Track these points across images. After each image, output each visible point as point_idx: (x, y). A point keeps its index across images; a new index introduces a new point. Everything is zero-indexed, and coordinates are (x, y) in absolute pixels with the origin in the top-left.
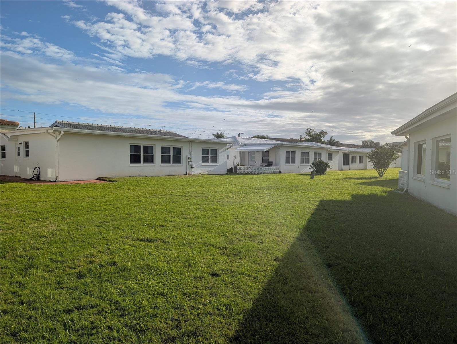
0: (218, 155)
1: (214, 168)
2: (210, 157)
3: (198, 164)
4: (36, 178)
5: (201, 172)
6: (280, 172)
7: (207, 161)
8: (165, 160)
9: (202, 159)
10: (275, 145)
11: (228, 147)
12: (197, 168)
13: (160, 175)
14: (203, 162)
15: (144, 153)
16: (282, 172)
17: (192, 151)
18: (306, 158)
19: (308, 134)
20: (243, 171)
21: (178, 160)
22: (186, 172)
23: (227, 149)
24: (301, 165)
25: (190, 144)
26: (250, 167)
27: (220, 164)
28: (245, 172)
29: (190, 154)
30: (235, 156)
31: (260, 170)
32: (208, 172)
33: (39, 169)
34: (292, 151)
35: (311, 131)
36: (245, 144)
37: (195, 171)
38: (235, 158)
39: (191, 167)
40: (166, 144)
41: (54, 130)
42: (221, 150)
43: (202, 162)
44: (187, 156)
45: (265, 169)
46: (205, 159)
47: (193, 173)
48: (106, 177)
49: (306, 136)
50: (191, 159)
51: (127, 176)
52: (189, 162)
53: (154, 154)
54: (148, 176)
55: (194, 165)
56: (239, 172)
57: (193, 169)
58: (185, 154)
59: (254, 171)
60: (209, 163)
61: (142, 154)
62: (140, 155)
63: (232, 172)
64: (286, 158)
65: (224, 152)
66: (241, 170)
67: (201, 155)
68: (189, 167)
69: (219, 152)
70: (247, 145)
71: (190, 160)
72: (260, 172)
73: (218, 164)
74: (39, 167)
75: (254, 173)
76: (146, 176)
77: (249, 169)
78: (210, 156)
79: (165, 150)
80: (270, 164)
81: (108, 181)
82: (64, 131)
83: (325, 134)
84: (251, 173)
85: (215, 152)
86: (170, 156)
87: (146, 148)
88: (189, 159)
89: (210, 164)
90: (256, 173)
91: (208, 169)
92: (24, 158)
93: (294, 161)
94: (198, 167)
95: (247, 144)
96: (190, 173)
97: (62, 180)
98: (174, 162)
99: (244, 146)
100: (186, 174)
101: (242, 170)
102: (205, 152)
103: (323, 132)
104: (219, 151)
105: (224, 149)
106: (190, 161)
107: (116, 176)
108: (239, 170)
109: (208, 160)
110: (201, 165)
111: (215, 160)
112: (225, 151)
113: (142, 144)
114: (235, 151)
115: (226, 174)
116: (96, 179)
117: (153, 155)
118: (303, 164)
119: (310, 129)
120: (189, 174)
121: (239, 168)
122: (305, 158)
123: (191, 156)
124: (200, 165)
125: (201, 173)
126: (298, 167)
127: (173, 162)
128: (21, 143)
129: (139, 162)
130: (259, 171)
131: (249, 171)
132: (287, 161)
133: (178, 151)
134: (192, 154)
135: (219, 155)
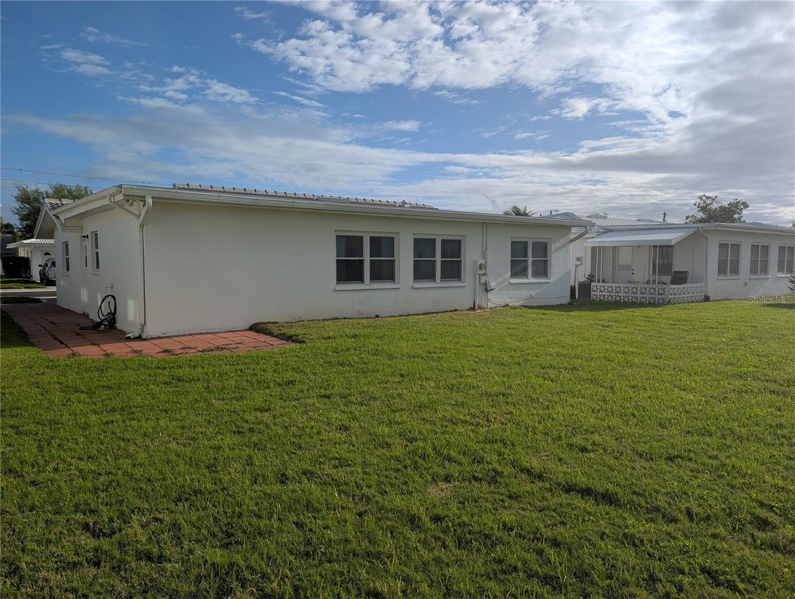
0: (551, 257)
1: (540, 290)
2: (530, 262)
3: (501, 279)
4: (106, 323)
5: (510, 301)
6: (707, 299)
7: (523, 273)
8: (423, 272)
9: (512, 268)
10: (696, 229)
11: (573, 236)
12: (499, 290)
13: (411, 312)
14: (513, 275)
15: (371, 257)
16: (711, 299)
17: (488, 247)
18: (761, 261)
19: (703, 209)
20: (606, 297)
21: (453, 271)
22: (474, 302)
23: (572, 241)
24: (750, 279)
25: (485, 231)
26: (629, 285)
27: (554, 280)
28: (614, 297)
29: (484, 256)
30: (578, 259)
31: (657, 293)
33: (113, 299)
34: (731, 244)
35: (709, 201)
36: (606, 228)
37: (495, 299)
38: (579, 263)
39: (486, 289)
40: (427, 232)
41: (124, 195)
42: (557, 244)
43: (511, 276)
44: (475, 261)
45: (671, 292)
46: (518, 269)
47: (490, 305)
48: (274, 323)
49: (699, 211)
50: (485, 267)
51: (330, 318)
52: (480, 277)
53: (396, 258)
54: (381, 315)
55: (493, 284)
56: (595, 298)
57: (490, 295)
58: (470, 256)
59: (639, 296)
60: (527, 277)
61: (367, 258)
62: (362, 261)
63: (575, 298)
64: (719, 260)
65: (564, 249)
66: (601, 293)
67: (509, 259)
68: (480, 290)
69: (552, 249)
70: (612, 230)
71: (483, 272)
72: (656, 299)
73: (549, 281)
74: (113, 297)
75: (638, 302)
76: (377, 316)
77: (626, 290)
78: (530, 260)
79: (422, 246)
80: (680, 278)
81: (277, 336)
82: (152, 197)
83: (742, 207)
84: (630, 301)
85: (542, 249)
86: (435, 261)
87: (376, 242)
88: (481, 267)
89: (530, 279)
90: (647, 302)
91: (525, 293)
92: (94, 273)
93: (735, 270)
94: (502, 289)
95: (610, 228)
96: (484, 305)
97: (156, 335)
98: (444, 277)
99: (605, 233)
100: (472, 306)
101: (604, 294)
102: (519, 249)
103: (739, 202)
104: (553, 247)
105: (565, 240)
106: (484, 275)
107: (300, 318)
108: (596, 293)
110: (510, 283)
111: (542, 269)
112: (566, 245)
113: (366, 231)
114: (585, 245)
115: (569, 304)
116: (248, 327)
117: (393, 261)
118: (755, 276)
119: (706, 197)
120: (480, 308)
121: (595, 289)
122: (759, 261)
123: (486, 262)
124: (506, 283)
125: (510, 304)
126: (746, 284)
127: (442, 278)
128: (87, 236)
129: (360, 278)
130: (654, 296)
131: (625, 295)
132: (722, 270)
133: (453, 248)
134: (489, 253)
135: (553, 255)
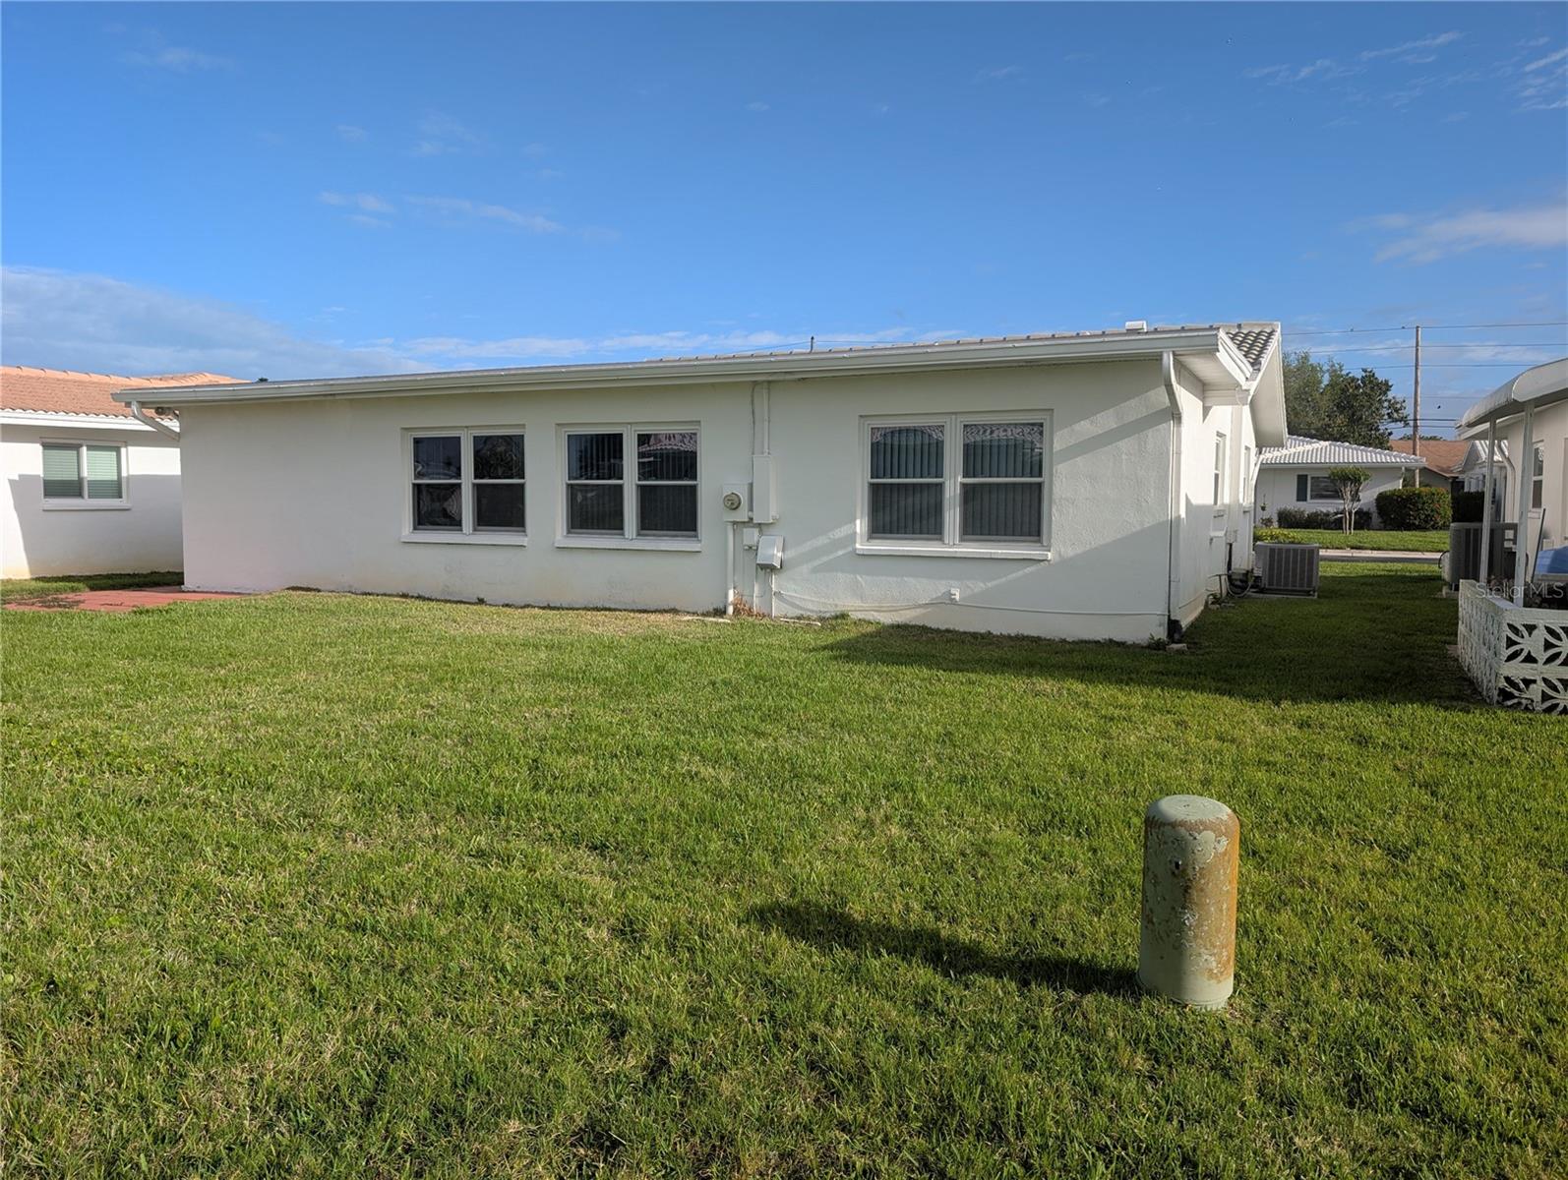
0: (1051, 475)
1: (989, 585)
2: (952, 490)
3: (821, 541)
5: (858, 603)
7: (927, 523)
12: (815, 570)
14: (877, 530)
15: (476, 477)
25: (759, 404)
27: (1070, 553)
32: (919, 611)
37: (801, 594)
46: (903, 512)
47: (781, 609)
53: (526, 479)
57: (782, 582)
60: (941, 538)
61: (467, 480)
69: (1057, 446)
73: (1038, 553)
78: (954, 483)
86: (623, 486)
87: (488, 450)
88: (729, 503)
89: (952, 543)
91: (926, 587)
94: (829, 567)
98: (646, 526)
104: (1059, 440)
105: (1129, 411)
109: (937, 510)
110: (857, 554)
113: (467, 426)
117: (522, 485)
124: (841, 552)
125: (855, 615)
127: (641, 528)
129: (453, 522)
135: (1062, 468)
